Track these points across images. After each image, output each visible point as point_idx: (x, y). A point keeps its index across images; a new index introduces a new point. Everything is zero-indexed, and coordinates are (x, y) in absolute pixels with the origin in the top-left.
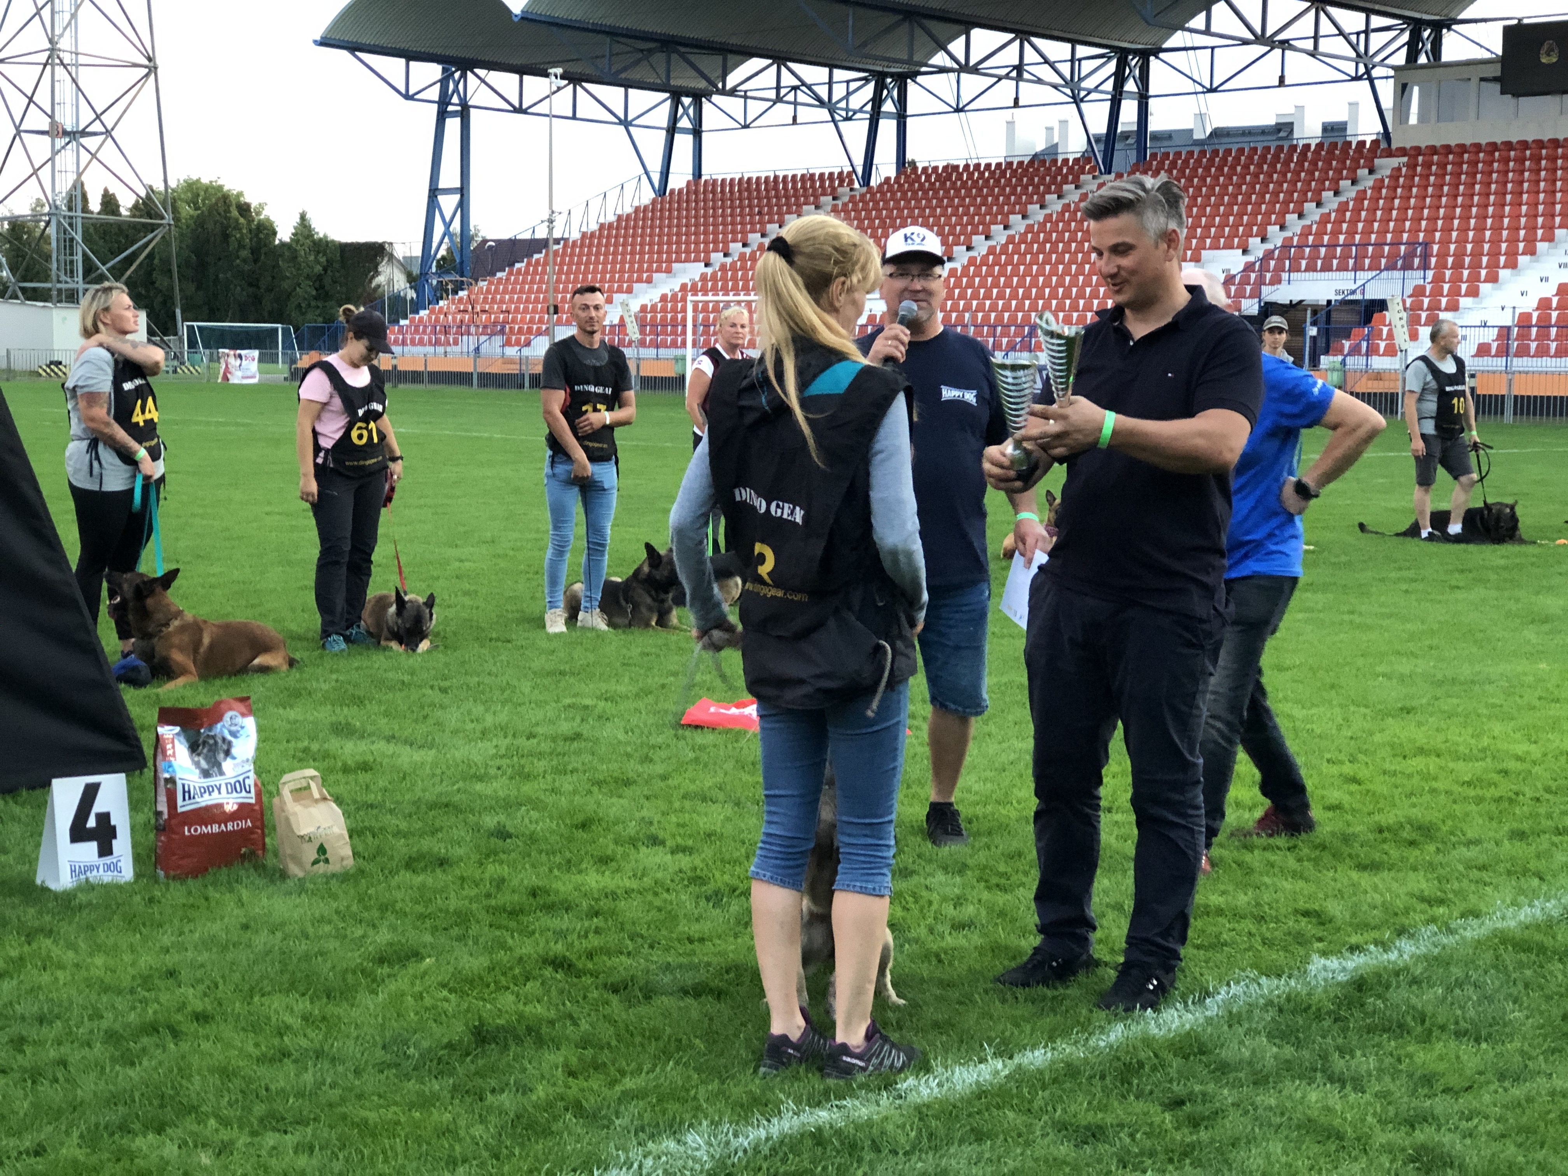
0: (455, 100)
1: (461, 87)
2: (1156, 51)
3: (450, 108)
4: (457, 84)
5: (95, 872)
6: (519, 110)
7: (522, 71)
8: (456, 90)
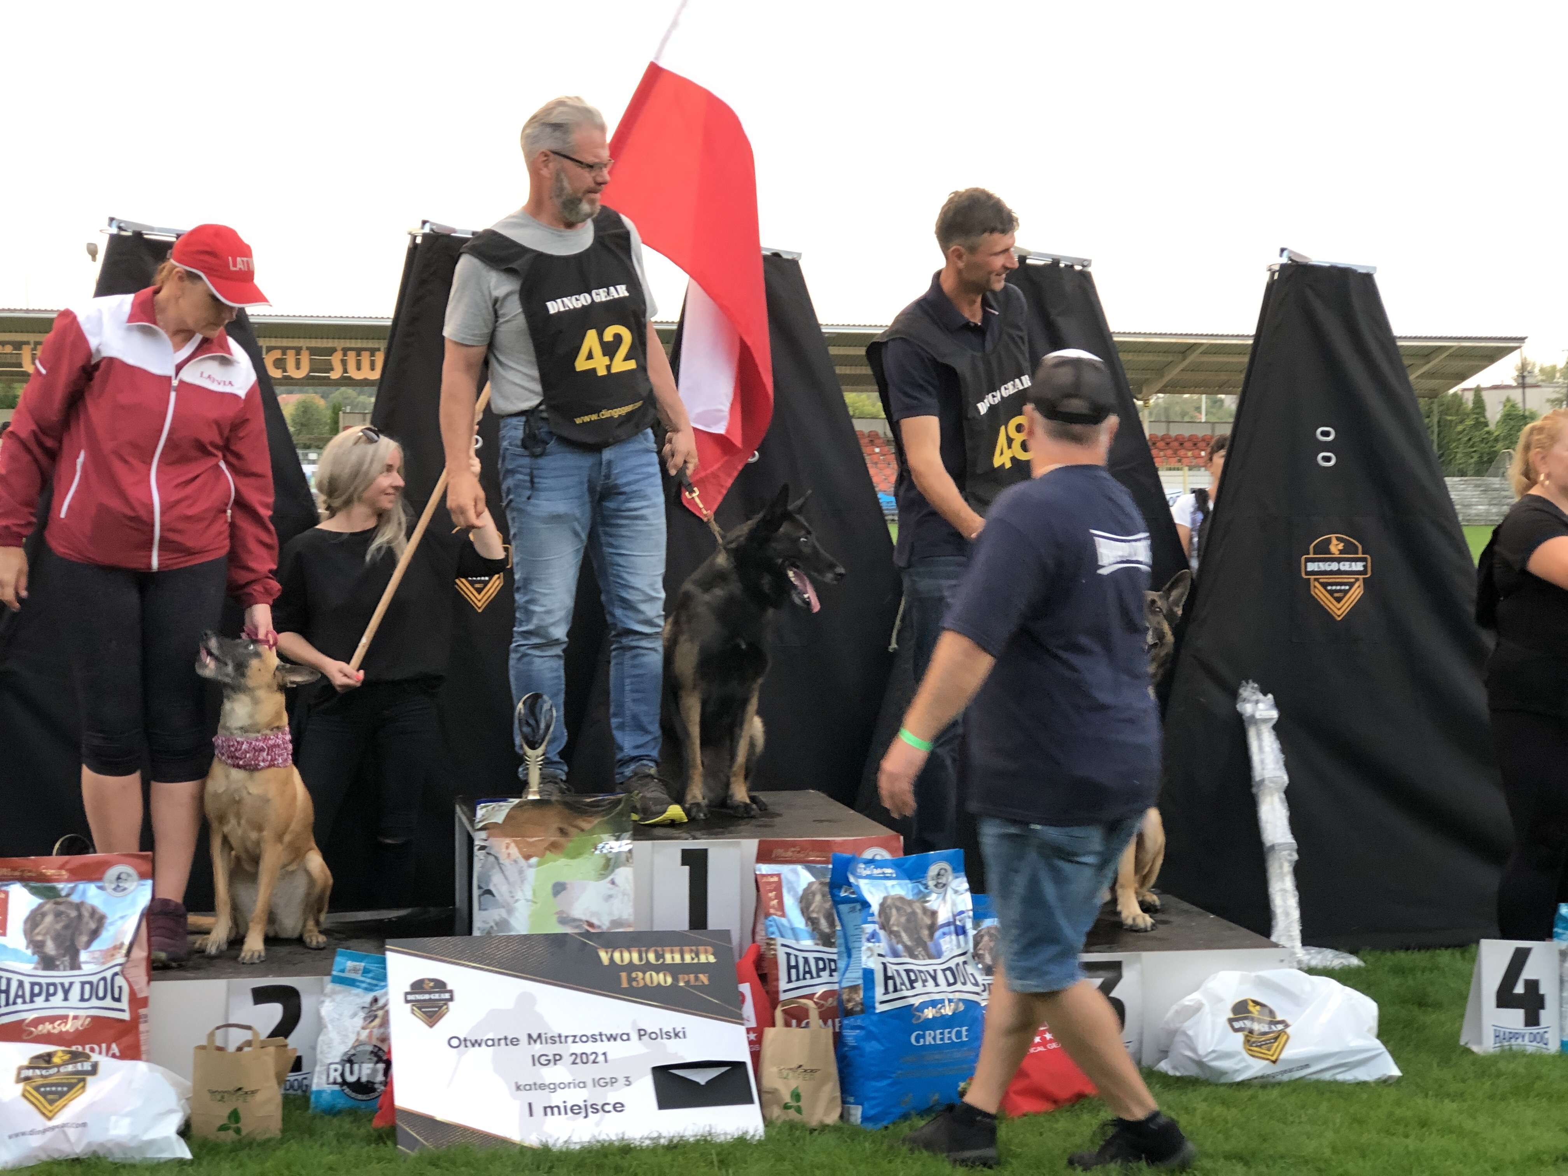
5: (1520, 1041)
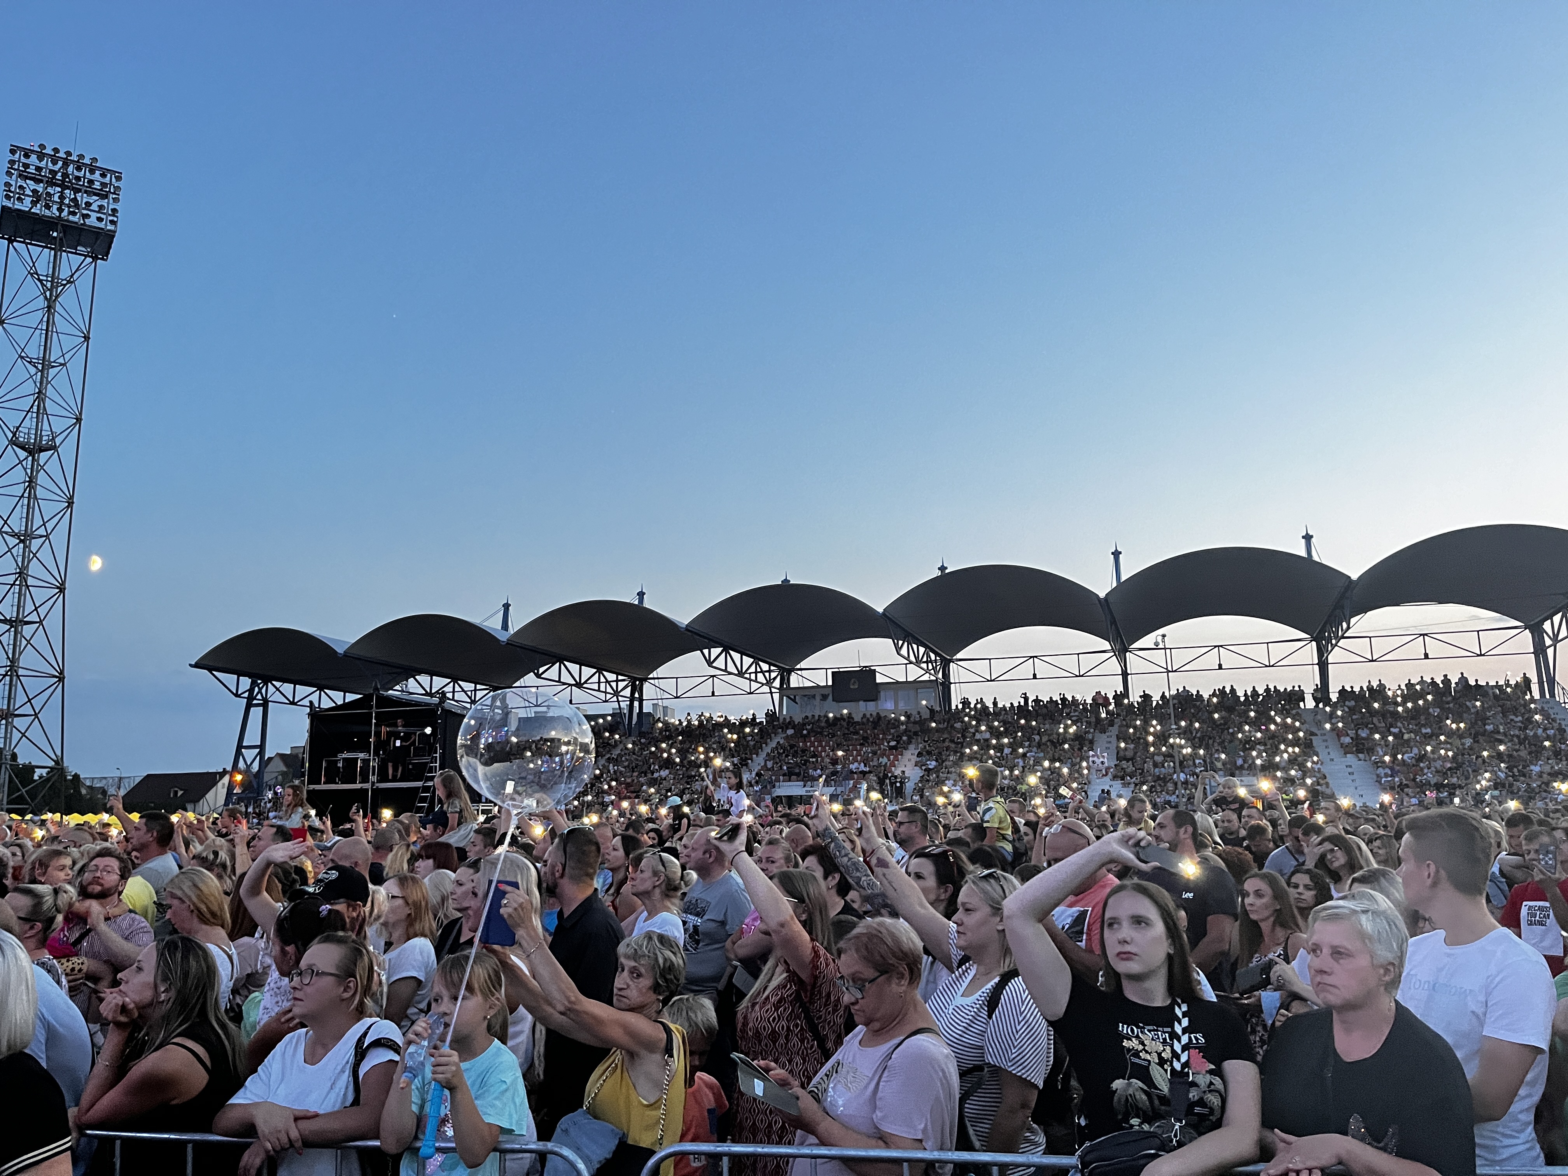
0: (259, 697)
1: (264, 691)
2: (646, 679)
3: (255, 702)
4: (260, 689)
6: (293, 703)
7: (295, 683)
8: (260, 692)
